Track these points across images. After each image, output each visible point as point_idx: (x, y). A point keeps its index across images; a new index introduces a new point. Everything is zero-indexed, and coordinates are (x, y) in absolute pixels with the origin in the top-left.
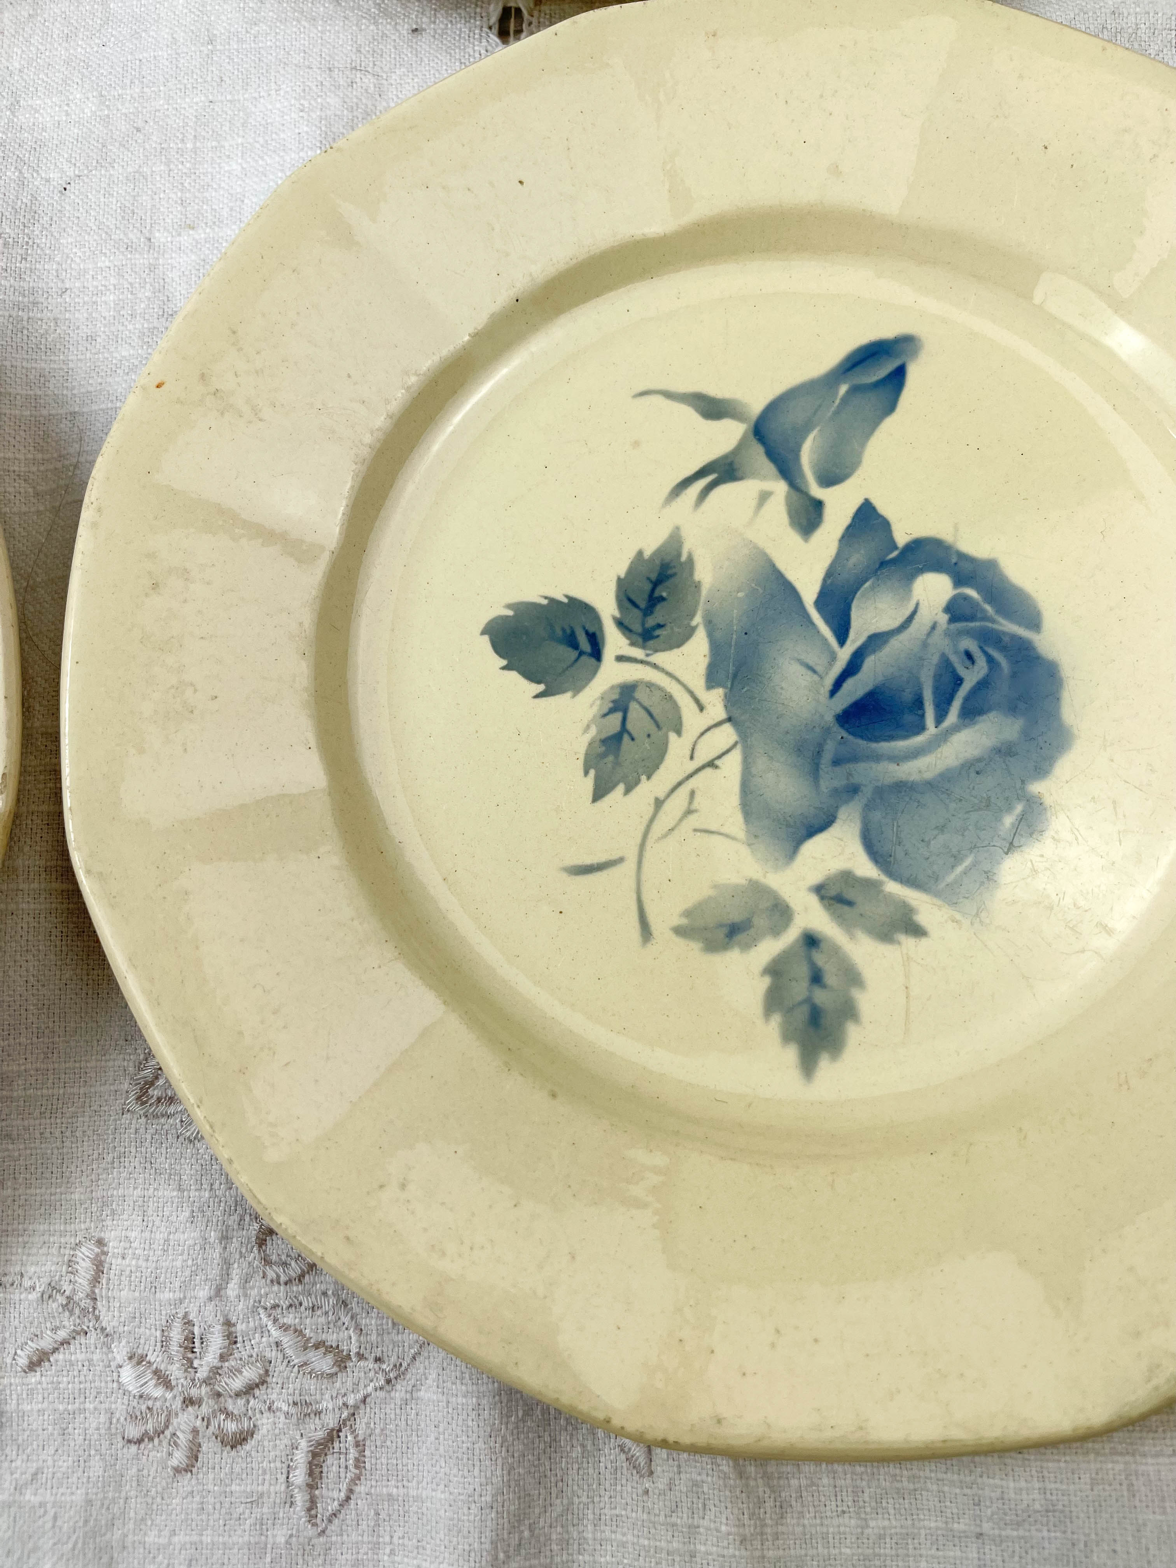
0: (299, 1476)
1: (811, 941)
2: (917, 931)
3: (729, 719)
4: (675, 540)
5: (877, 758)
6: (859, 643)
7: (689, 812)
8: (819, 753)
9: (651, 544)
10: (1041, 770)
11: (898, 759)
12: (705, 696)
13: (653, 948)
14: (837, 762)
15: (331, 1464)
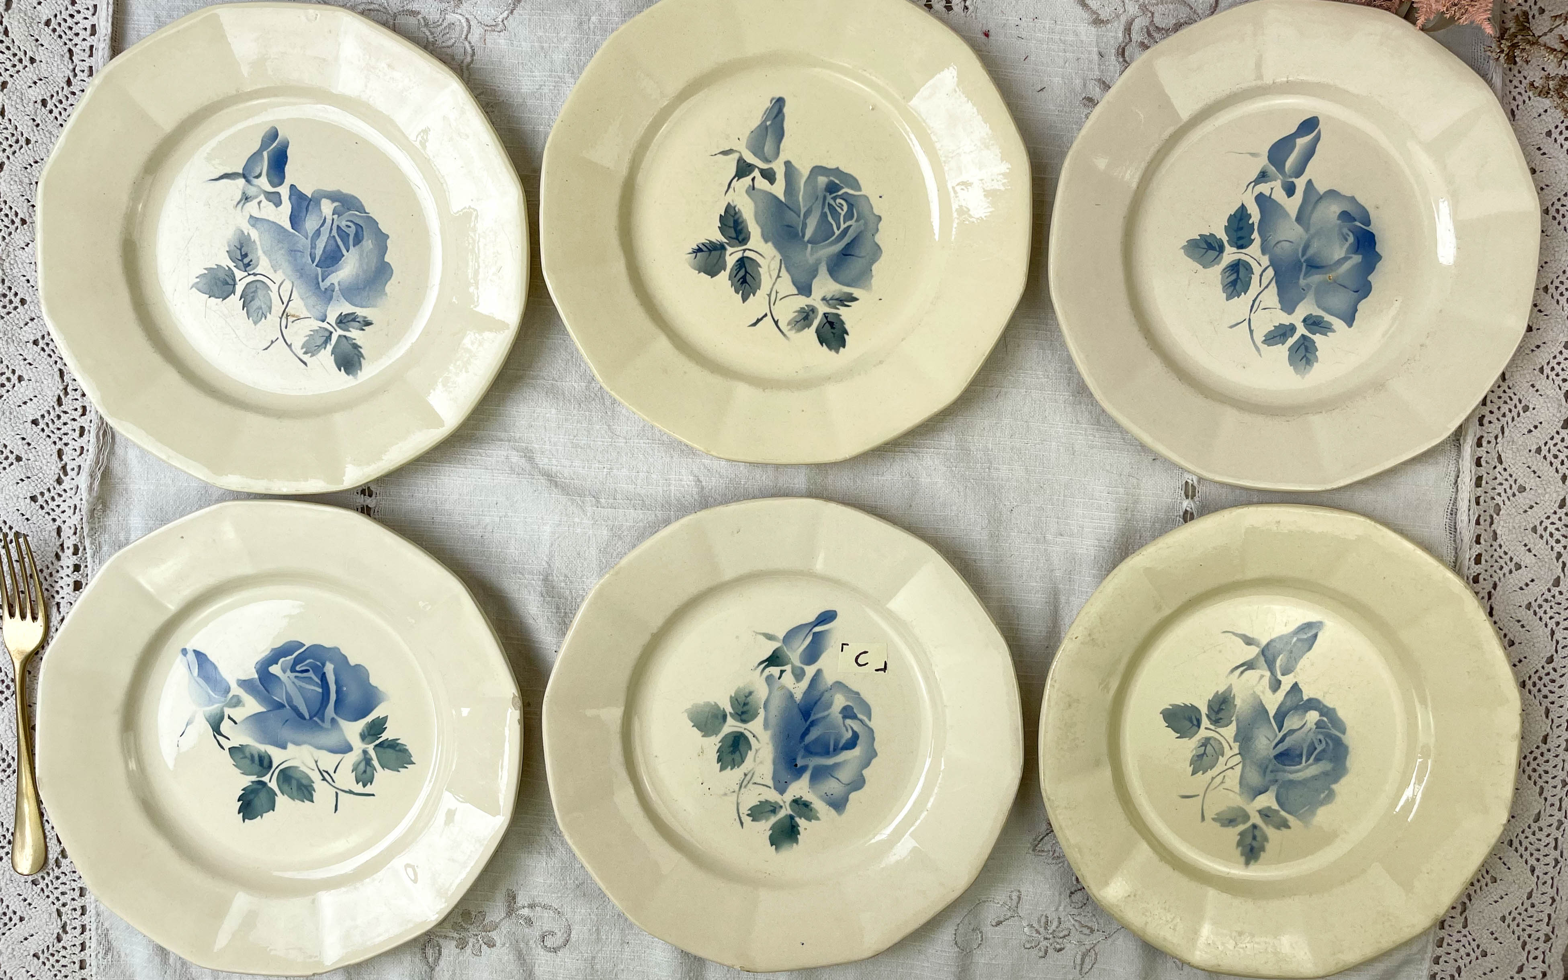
0: (1078, 961)
1: (1255, 827)
2: (1289, 827)
3: (1239, 754)
4: (1229, 689)
5: (1285, 771)
6: (1285, 732)
7: (1222, 782)
8: (1267, 767)
9: (1221, 689)
10: (1336, 781)
11: (1291, 772)
12: (1232, 744)
13: (1204, 824)
14: (1272, 772)
15: (1087, 960)
